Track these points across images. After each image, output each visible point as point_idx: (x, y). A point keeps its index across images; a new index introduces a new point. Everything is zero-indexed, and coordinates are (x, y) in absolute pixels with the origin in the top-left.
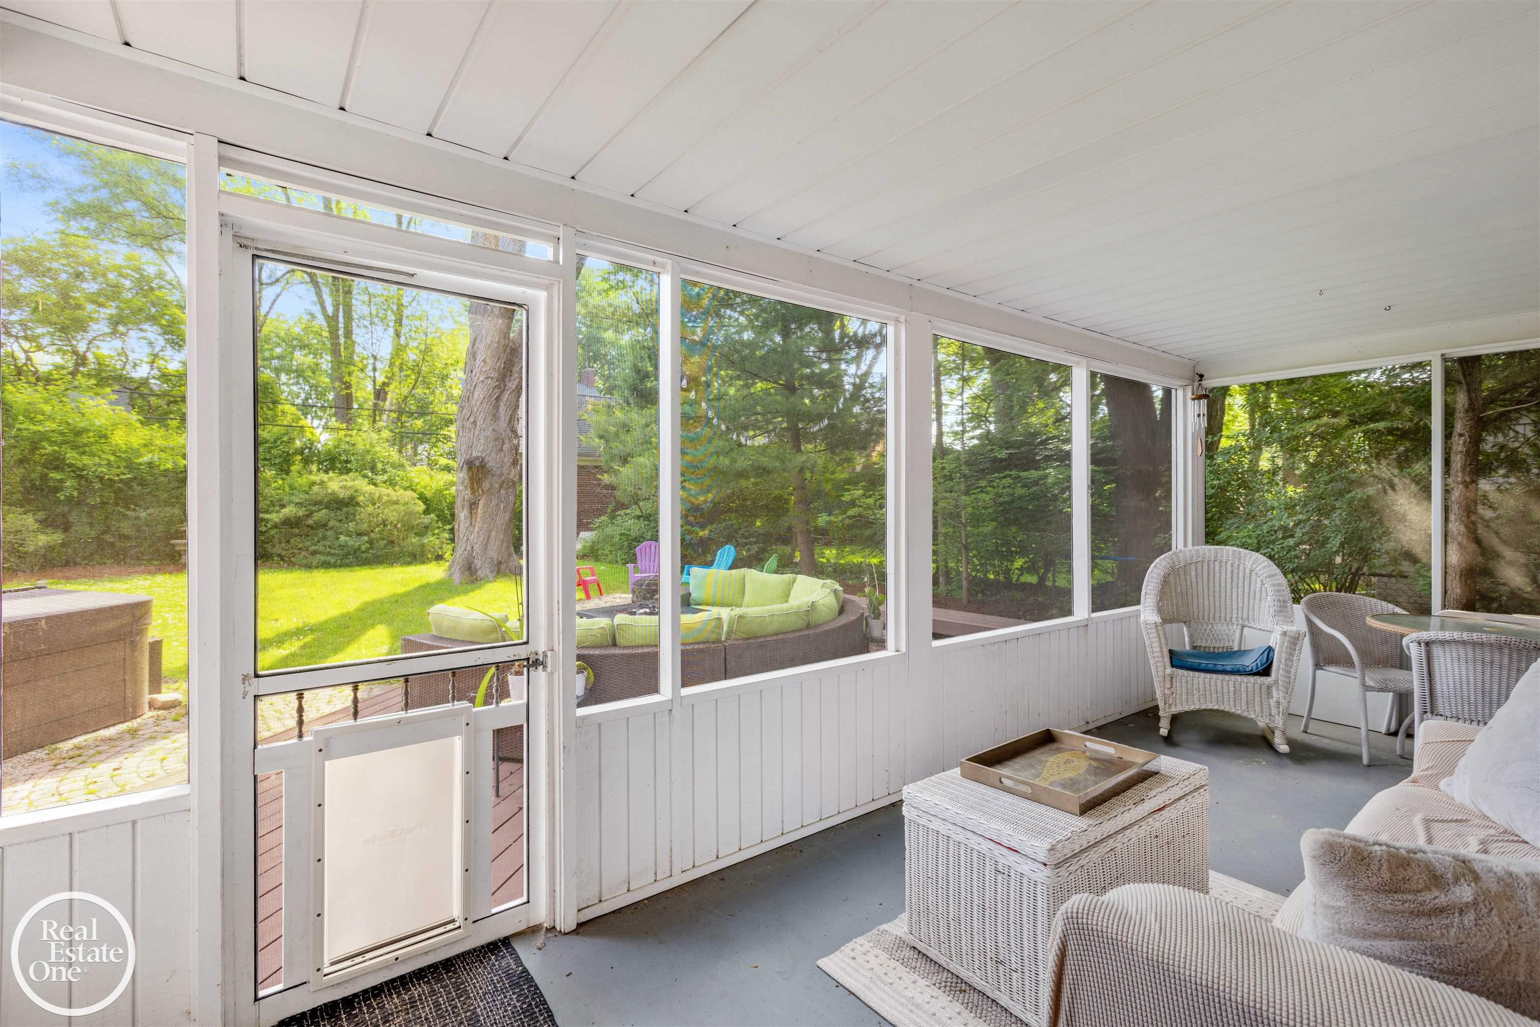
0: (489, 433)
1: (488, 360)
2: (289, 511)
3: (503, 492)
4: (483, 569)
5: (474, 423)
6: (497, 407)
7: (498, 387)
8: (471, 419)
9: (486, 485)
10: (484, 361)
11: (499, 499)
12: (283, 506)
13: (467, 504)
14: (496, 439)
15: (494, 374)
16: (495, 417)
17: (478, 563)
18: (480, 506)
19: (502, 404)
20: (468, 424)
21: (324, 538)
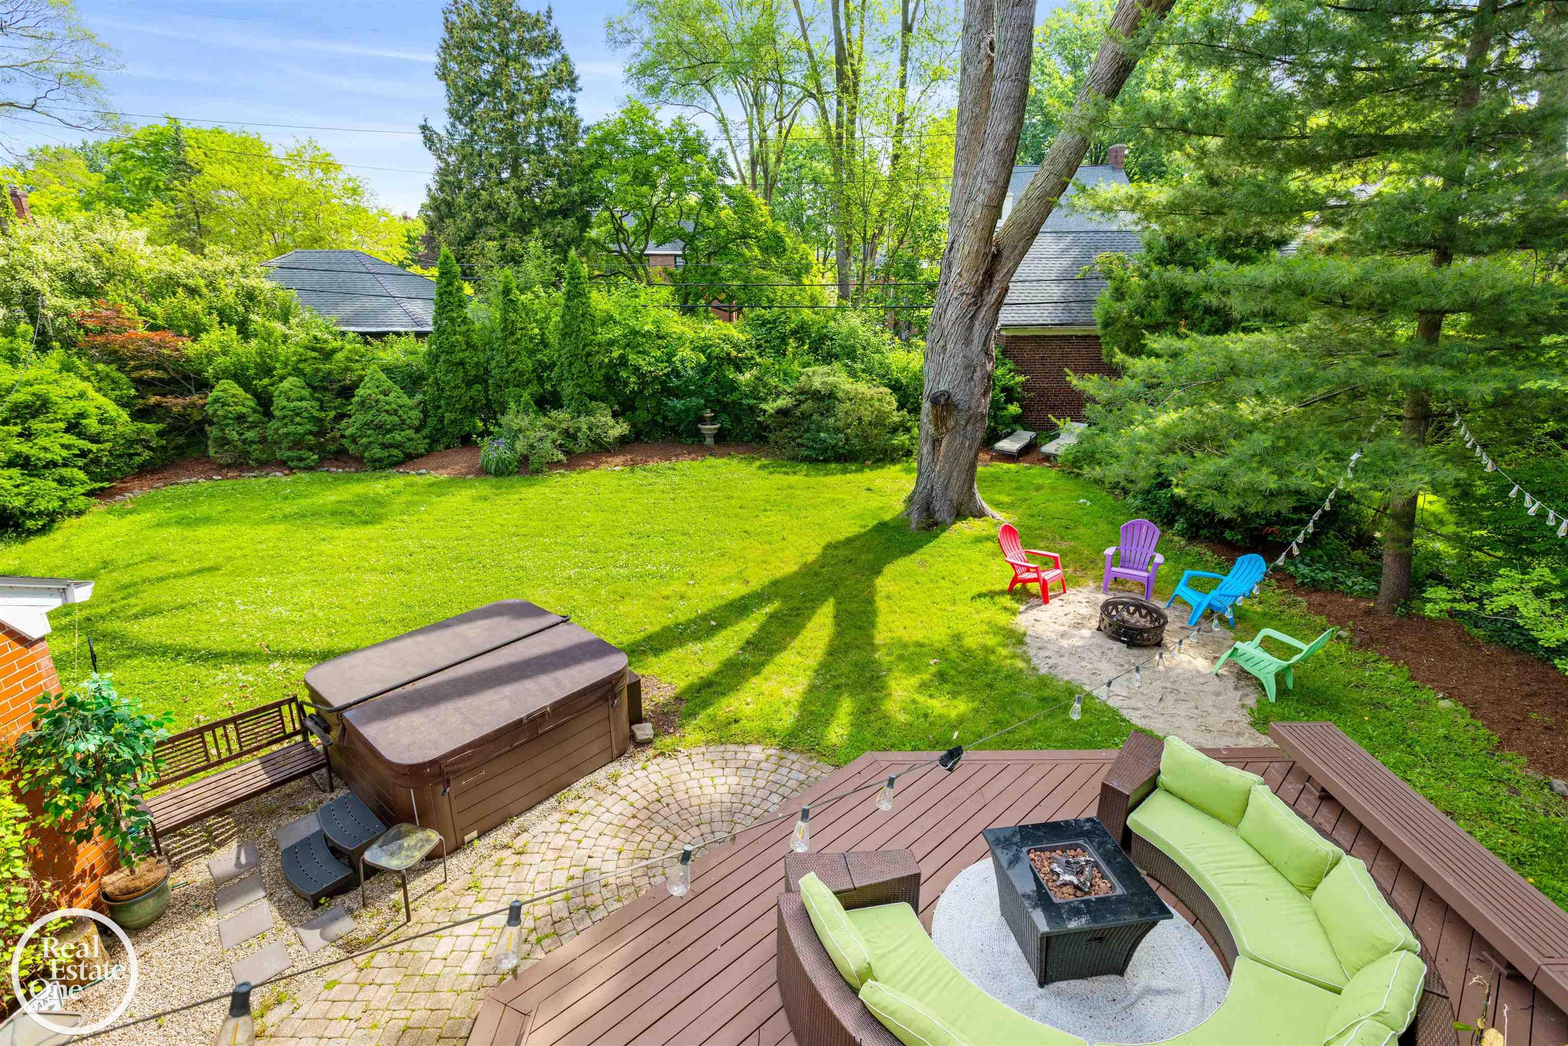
0: (959, 360)
1: (965, 274)
2: (783, 402)
3: (969, 428)
4: (941, 509)
5: (944, 348)
6: (970, 328)
7: (975, 303)
8: (941, 343)
9: (951, 423)
10: (960, 274)
11: (965, 437)
12: (778, 396)
13: (930, 440)
14: (966, 368)
15: (971, 290)
16: (968, 342)
17: (937, 505)
18: (944, 443)
19: (977, 323)
20: (938, 348)
21: (808, 431)
